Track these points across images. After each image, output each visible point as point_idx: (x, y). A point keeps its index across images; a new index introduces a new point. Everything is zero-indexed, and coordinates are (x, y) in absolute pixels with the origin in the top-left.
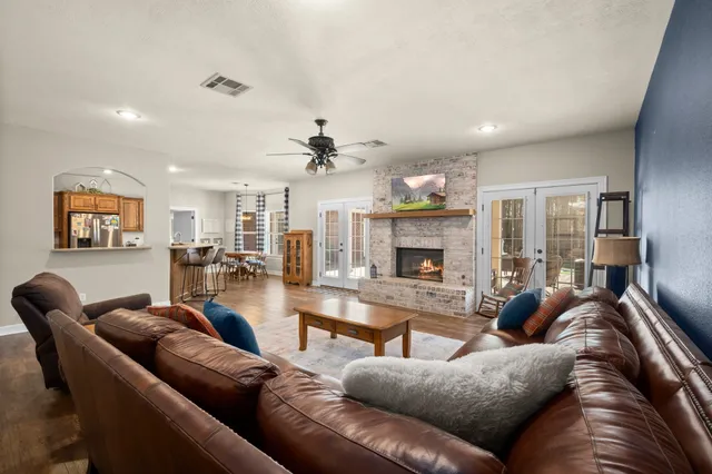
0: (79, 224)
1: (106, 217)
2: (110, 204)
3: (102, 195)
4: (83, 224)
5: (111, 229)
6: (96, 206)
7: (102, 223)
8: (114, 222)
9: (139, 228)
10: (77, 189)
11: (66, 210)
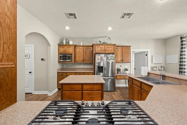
0: (98, 59)
1: (109, 56)
2: (110, 49)
3: (108, 45)
4: (100, 59)
5: (111, 62)
6: (105, 50)
7: (107, 59)
8: (112, 58)
9: (122, 61)
10: (98, 43)
11: (94, 53)
